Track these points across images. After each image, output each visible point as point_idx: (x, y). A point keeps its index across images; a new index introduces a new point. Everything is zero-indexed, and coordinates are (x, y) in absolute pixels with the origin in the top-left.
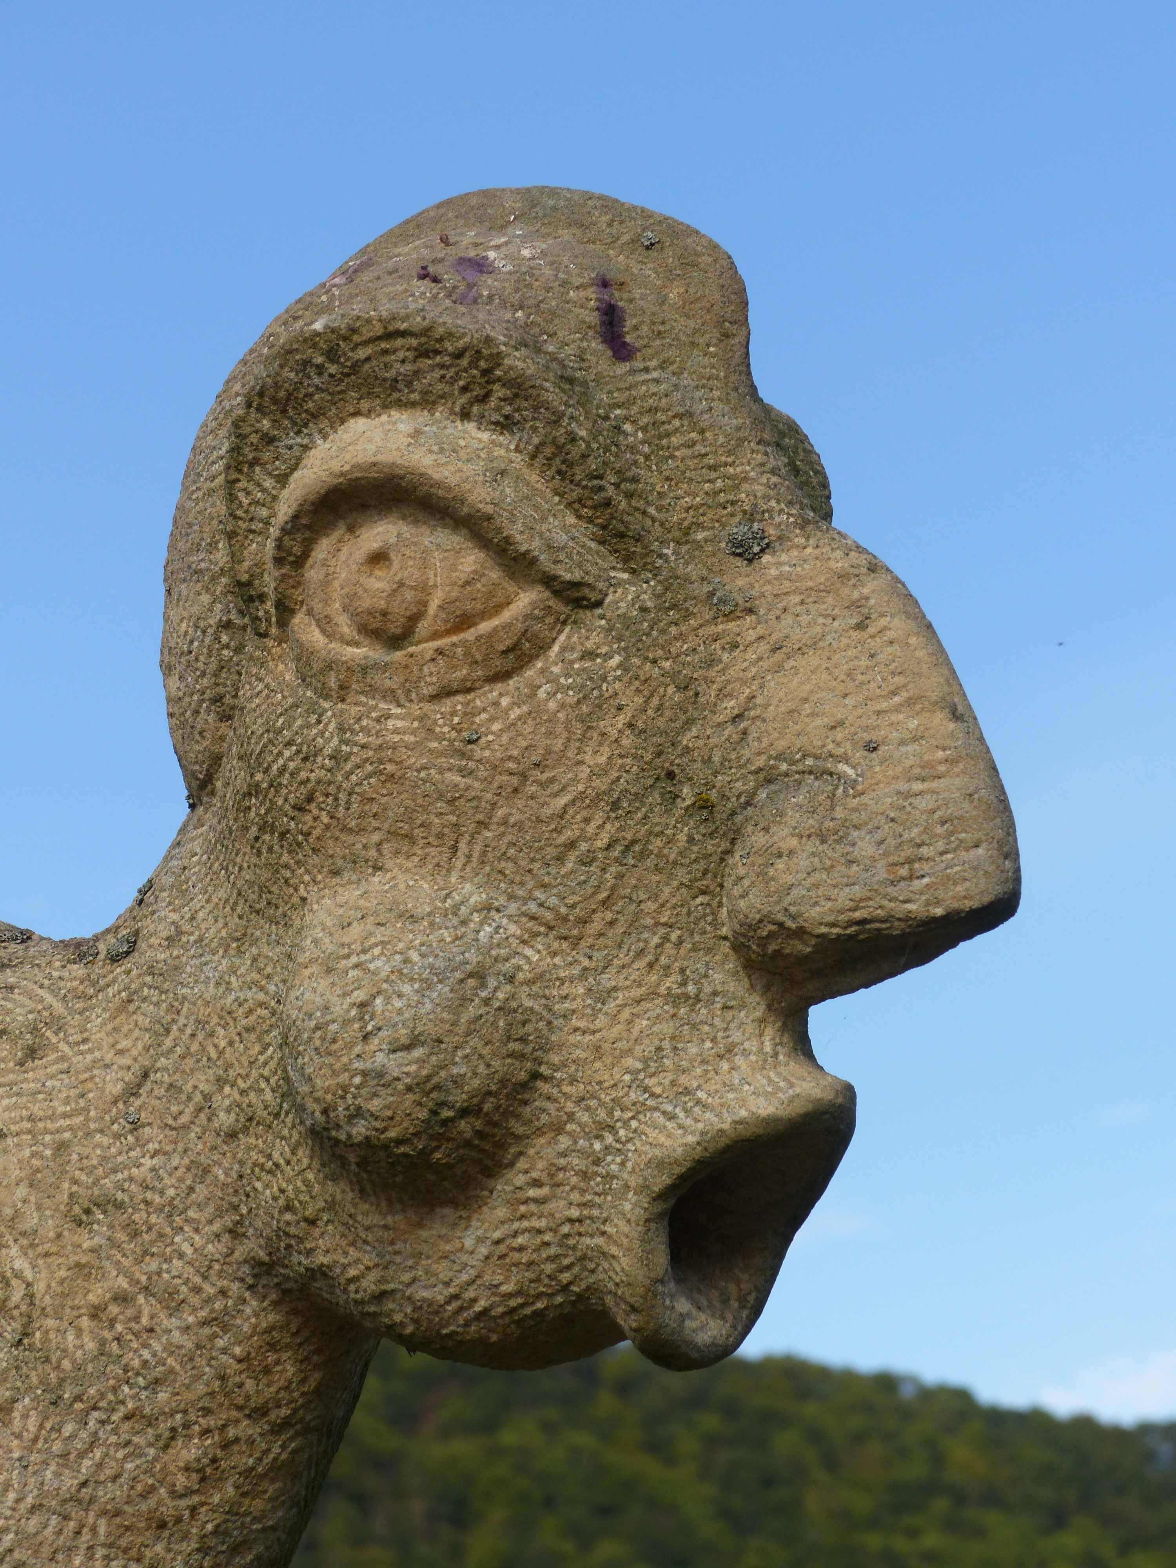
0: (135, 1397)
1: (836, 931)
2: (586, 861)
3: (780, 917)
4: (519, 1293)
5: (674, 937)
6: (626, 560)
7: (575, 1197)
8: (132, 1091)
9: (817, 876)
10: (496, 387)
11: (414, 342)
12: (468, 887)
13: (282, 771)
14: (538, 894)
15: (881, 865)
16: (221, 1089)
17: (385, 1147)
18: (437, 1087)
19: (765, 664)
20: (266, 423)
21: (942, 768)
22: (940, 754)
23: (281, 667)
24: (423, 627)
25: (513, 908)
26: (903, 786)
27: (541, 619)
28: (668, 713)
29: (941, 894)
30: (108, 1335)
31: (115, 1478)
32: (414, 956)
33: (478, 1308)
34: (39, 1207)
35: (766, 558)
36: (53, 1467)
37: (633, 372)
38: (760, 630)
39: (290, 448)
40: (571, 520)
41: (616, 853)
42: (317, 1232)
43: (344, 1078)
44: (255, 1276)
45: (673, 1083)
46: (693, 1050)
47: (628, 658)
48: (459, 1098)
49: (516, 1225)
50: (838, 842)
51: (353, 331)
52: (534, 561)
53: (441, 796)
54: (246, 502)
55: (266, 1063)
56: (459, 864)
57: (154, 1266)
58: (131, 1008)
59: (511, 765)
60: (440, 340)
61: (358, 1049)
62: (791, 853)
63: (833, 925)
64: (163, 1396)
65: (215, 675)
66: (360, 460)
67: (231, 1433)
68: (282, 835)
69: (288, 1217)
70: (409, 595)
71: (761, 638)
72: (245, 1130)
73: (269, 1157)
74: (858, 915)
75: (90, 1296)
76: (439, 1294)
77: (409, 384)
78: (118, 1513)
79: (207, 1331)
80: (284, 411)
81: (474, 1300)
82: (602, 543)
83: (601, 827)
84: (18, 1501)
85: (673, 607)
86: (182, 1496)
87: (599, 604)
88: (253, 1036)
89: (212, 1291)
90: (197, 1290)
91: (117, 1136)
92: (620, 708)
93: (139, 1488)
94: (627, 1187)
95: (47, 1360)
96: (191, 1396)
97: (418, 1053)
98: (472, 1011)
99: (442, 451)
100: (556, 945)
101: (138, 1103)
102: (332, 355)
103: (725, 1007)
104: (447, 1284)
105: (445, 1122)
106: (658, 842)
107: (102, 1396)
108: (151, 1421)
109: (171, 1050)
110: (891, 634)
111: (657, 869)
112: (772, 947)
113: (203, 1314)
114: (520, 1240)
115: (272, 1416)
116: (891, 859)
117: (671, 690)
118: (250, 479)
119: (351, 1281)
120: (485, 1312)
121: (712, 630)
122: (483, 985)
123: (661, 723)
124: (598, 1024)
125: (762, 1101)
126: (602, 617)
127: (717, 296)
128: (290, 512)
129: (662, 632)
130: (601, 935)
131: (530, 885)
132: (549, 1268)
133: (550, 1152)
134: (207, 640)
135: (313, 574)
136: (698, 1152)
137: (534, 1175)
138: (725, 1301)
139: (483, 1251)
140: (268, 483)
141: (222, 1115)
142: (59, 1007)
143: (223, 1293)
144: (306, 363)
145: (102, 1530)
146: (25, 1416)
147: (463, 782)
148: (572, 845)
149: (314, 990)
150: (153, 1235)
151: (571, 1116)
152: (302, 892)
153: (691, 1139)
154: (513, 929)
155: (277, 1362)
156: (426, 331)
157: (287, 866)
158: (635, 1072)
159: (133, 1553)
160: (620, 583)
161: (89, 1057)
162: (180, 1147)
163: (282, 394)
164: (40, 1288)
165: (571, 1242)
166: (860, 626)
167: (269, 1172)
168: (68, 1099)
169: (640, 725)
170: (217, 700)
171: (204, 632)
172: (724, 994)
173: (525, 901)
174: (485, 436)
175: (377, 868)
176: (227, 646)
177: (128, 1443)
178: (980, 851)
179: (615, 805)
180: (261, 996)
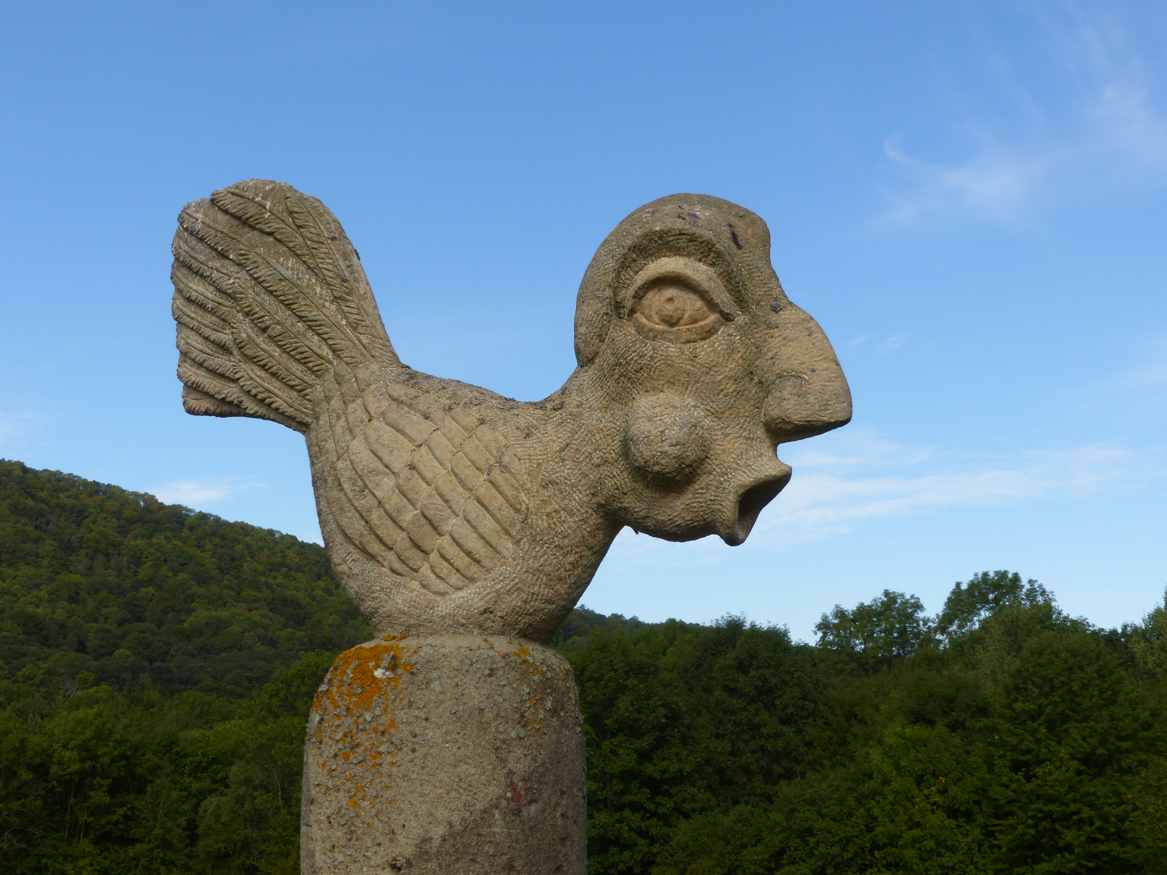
0: (558, 541)
1: (801, 423)
2: (726, 396)
3: (784, 418)
4: (691, 520)
5: (748, 420)
6: (741, 308)
7: (713, 493)
8: (562, 450)
9: (796, 407)
10: (712, 253)
11: (689, 237)
12: (690, 400)
13: (631, 360)
14: (710, 404)
15: (817, 405)
16: (595, 452)
17: (663, 474)
18: (682, 458)
19: (781, 343)
20: (634, 256)
21: (834, 379)
22: (833, 375)
23: (629, 328)
24: (682, 321)
25: (702, 407)
26: (823, 383)
27: (717, 323)
28: (752, 355)
29: (834, 416)
30: (551, 522)
31: (550, 565)
32: (677, 419)
33: (677, 523)
34: (531, 482)
35: (781, 312)
36: (532, 560)
37: (742, 253)
38: (780, 333)
39: (641, 264)
40: (728, 295)
41: (735, 394)
42: (626, 497)
43: (654, 453)
44: (598, 508)
45: (745, 463)
46: (751, 453)
47: (741, 337)
48: (687, 462)
49: (694, 500)
50: (804, 397)
51: (669, 232)
52: (718, 306)
53: (685, 372)
54: (623, 278)
55: (614, 446)
56: (688, 393)
57: (567, 502)
58: (563, 425)
59: (707, 365)
60: (697, 237)
61: (660, 445)
62: (789, 399)
63: (800, 421)
64: (566, 541)
65: (601, 328)
66: (668, 270)
67: (583, 554)
68: (629, 379)
69: (616, 491)
70: (680, 312)
71: (780, 336)
72: (603, 465)
73: (612, 473)
74: (808, 419)
75: (547, 510)
76: (666, 518)
77: (684, 249)
78: (549, 575)
79: (581, 523)
80: (641, 253)
81: (677, 521)
82: (735, 302)
83: (731, 386)
84: (521, 569)
85: (755, 323)
86: (567, 571)
87: (733, 320)
88: (609, 437)
89: (583, 511)
90: (579, 510)
91: (557, 463)
92: (739, 352)
93: (556, 568)
94: (730, 492)
95: (532, 528)
96: (574, 542)
97: (678, 447)
98: (693, 436)
99: (694, 270)
100: (714, 419)
101: (564, 453)
102: (661, 238)
103: (760, 442)
104: (669, 516)
105: (682, 469)
106: (747, 392)
107: (549, 540)
108: (562, 548)
109: (578, 439)
110: (818, 338)
111: (746, 400)
112: (779, 426)
113: (580, 518)
114: (694, 505)
115: (594, 550)
116: (821, 404)
117: (753, 348)
118: (626, 271)
119: (635, 512)
120: (679, 525)
121: (766, 331)
122: (696, 429)
123: (750, 357)
124: (724, 443)
125: (772, 470)
126: (733, 324)
127: (762, 233)
128: (642, 283)
129: (752, 330)
130: (728, 417)
131: (709, 401)
132: (701, 513)
133: (707, 480)
134: (599, 318)
135: (645, 302)
136: (754, 484)
137: (702, 486)
138: (744, 527)
139: (683, 507)
140: (632, 273)
141: (595, 460)
142: (535, 422)
143: (587, 512)
144: (652, 239)
145: (544, 580)
146: (524, 544)
147: (692, 369)
148: (722, 390)
149: (645, 426)
150: (567, 493)
151: (714, 469)
152: (634, 396)
153: (751, 480)
154: (702, 413)
155: (598, 534)
156: (693, 234)
157: (629, 388)
158: (734, 459)
159: (551, 587)
160: (739, 315)
161: (548, 438)
162: (578, 468)
163: (642, 248)
164: (531, 506)
165: (710, 506)
166: (810, 335)
167: (611, 478)
168: (541, 451)
169: (744, 357)
170: (600, 336)
171: (598, 315)
172: (760, 438)
173: (706, 405)
174: (706, 267)
175: (661, 391)
176: (606, 320)
177: (555, 554)
178: (845, 404)
179: (736, 380)
180: (614, 426)
